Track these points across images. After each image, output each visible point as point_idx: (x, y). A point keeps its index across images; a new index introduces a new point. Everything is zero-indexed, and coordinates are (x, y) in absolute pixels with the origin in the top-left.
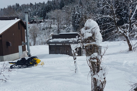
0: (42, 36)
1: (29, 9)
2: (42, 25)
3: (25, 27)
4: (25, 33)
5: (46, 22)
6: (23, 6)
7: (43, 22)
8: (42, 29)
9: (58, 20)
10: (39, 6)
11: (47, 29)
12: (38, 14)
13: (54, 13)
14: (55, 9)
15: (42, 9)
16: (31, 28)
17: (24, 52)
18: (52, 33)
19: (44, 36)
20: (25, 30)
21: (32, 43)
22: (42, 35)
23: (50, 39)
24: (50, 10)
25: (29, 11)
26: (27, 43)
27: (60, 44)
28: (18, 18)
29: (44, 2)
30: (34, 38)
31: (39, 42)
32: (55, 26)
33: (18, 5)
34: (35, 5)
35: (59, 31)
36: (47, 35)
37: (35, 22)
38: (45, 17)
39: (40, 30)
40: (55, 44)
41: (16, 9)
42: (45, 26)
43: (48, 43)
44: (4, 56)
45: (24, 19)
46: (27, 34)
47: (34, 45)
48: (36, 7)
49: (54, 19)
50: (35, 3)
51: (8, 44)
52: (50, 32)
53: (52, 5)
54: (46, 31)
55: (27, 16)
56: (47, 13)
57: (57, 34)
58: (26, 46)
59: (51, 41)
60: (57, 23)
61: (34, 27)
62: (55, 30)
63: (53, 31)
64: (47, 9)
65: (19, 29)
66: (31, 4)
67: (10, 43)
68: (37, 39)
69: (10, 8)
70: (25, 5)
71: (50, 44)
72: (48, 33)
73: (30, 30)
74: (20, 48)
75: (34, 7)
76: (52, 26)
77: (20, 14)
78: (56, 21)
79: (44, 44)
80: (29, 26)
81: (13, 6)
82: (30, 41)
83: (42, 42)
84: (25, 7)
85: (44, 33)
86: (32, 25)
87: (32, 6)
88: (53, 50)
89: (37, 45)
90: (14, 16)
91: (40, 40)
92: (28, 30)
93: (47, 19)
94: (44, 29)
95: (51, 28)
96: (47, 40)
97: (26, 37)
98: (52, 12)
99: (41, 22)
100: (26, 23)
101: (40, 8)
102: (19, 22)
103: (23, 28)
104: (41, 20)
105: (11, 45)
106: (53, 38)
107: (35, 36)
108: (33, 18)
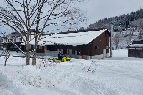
0: (123, 42)
1: (114, 21)
2: (125, 33)
3: (110, 35)
4: (110, 40)
5: (129, 30)
6: (109, 19)
7: (125, 30)
8: (124, 36)
9: (141, 28)
10: (123, 17)
11: (128, 36)
12: (121, 24)
13: (137, 22)
14: (138, 18)
15: (126, 19)
16: (114, 35)
17: (107, 54)
18: (133, 39)
19: (126, 41)
20: (110, 37)
21: (115, 47)
22: (124, 40)
23: (131, 44)
24: (133, 20)
25: (114, 22)
26: (110, 47)
27: (139, 49)
28: (105, 29)
29: (128, 14)
30: (117, 43)
31: (120, 47)
32: (137, 33)
33: (106, 19)
34: (120, 17)
35: (140, 37)
36: (128, 41)
37: (119, 31)
38: (127, 26)
39: (122, 37)
40: (135, 49)
41: (104, 22)
42: (128, 33)
43: (128, 47)
44: (93, 56)
45: (110, 29)
46: (111, 40)
47: (116, 49)
48: (121, 18)
49: (136, 27)
50: (120, 15)
51: (96, 48)
52: (131, 38)
53: (136, 15)
54: (128, 37)
55: (112, 27)
56: (130, 22)
57: (138, 40)
58: (110, 49)
59: (131, 46)
60: (139, 30)
61: (118, 35)
62: (137, 37)
63: (134, 37)
64: (130, 19)
65: (105, 37)
66: (116, 17)
67: (98, 47)
68: (119, 44)
69: (100, 21)
70: (111, 18)
71: (130, 49)
72: (129, 39)
73: (114, 37)
74: (105, 50)
75: (119, 18)
76: (134, 33)
77: (107, 25)
78: (138, 28)
79: (125, 48)
80: (114, 34)
81: (103, 20)
82: (113, 46)
83: (123, 47)
84: (111, 19)
85: (125, 39)
86: (115, 33)
87: (117, 19)
88: (132, 54)
89: (119, 49)
90: (103, 27)
91: (122, 45)
92: (112, 37)
93: (130, 27)
94: (126, 36)
95: (132, 35)
96: (128, 45)
97: (110, 43)
98: (135, 21)
99: (124, 30)
100: (111, 32)
101: (124, 19)
102: (105, 32)
103: (108, 36)
104: (124, 29)
105: (98, 48)
106: (133, 43)
107: (118, 42)
108: (117, 28)
